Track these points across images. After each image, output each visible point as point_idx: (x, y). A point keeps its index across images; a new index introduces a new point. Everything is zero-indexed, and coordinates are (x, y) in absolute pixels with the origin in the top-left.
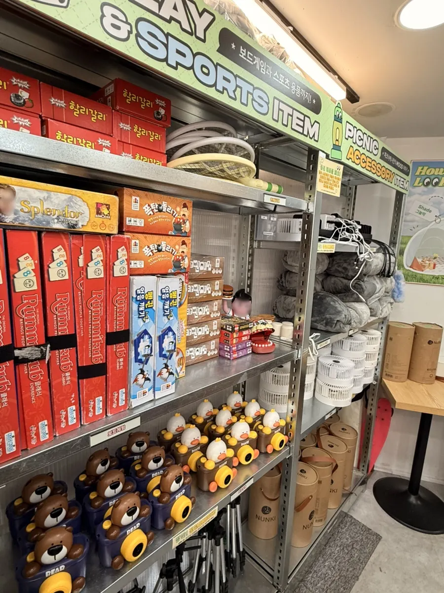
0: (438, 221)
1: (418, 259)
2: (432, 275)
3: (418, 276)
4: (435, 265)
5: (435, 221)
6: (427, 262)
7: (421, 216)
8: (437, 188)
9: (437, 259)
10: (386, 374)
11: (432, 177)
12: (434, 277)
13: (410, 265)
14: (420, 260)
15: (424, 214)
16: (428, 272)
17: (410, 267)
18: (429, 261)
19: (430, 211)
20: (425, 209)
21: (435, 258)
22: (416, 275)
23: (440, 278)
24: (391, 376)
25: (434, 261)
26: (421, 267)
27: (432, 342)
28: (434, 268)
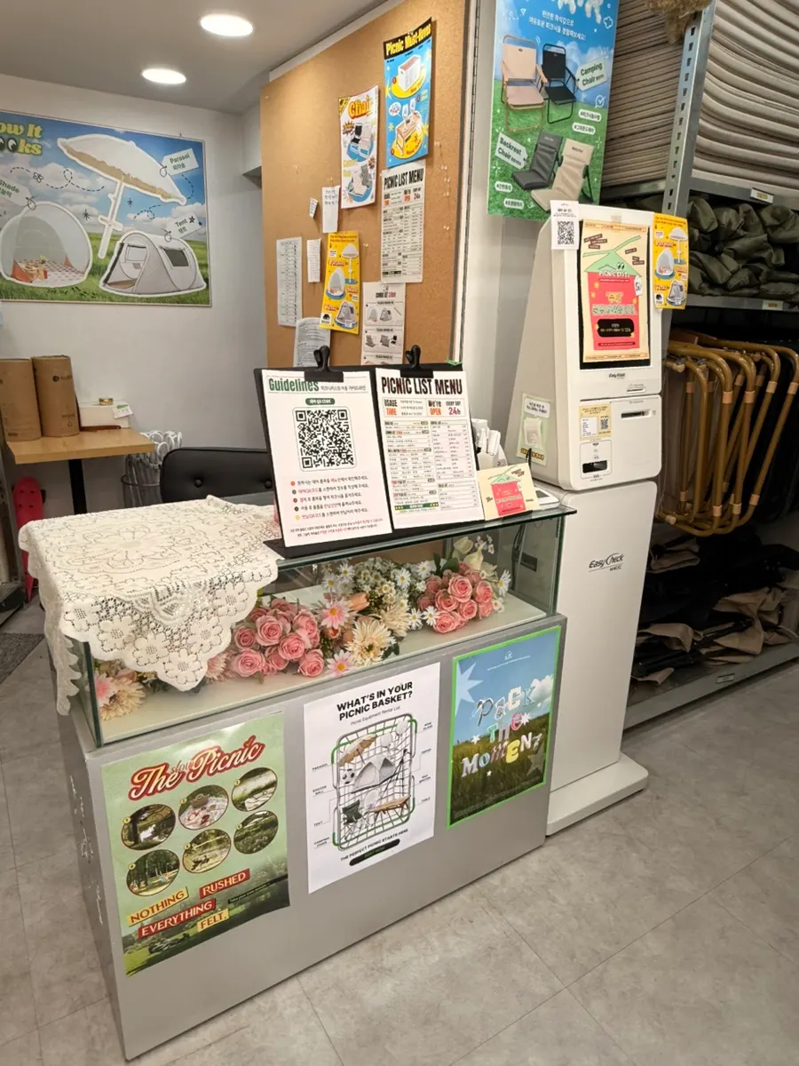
0: (32, 205)
1: (20, 264)
2: (46, 288)
3: (28, 291)
4: (45, 273)
5: (28, 205)
6: (34, 268)
7: (6, 196)
8: (16, 154)
9: (47, 263)
10: (9, 434)
11: (6, 137)
12: (49, 290)
13: (11, 273)
14: (23, 266)
15: (10, 194)
16: (38, 283)
17: (12, 276)
18: (37, 267)
19: (17, 191)
20: (9, 187)
21: (43, 262)
22: (23, 288)
23: (58, 291)
24: (15, 435)
25: (43, 266)
26: (27, 276)
27: (58, 378)
28: (46, 277)
